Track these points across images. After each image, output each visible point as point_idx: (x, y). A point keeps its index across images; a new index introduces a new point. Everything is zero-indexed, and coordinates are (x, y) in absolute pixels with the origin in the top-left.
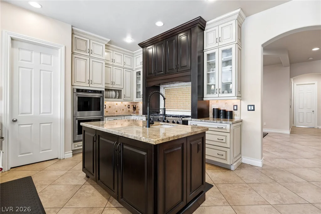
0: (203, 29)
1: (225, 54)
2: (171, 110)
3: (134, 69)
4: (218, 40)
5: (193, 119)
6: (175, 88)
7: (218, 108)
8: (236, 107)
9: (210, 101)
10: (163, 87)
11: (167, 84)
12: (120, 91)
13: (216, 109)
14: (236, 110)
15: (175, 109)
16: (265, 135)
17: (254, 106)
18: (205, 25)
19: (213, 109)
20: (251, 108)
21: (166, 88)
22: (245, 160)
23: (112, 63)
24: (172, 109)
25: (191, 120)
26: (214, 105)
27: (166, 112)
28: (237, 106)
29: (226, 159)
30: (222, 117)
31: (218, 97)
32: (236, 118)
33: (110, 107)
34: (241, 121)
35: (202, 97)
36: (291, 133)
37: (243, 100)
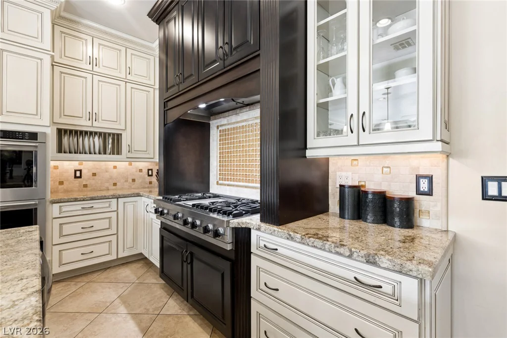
2: (232, 183)
6: (241, 124)
7: (356, 184)
8: (426, 184)
9: (331, 159)
10: (216, 125)
11: (224, 117)
12: (117, 138)
13: (350, 187)
14: (430, 193)
15: (239, 181)
19: (341, 186)
20: (502, 191)
21: (221, 126)
23: (90, 67)
26: (344, 174)
30: (371, 218)
31: (359, 145)
32: (429, 225)
33: (94, 174)
35: (303, 146)
37: (461, 154)
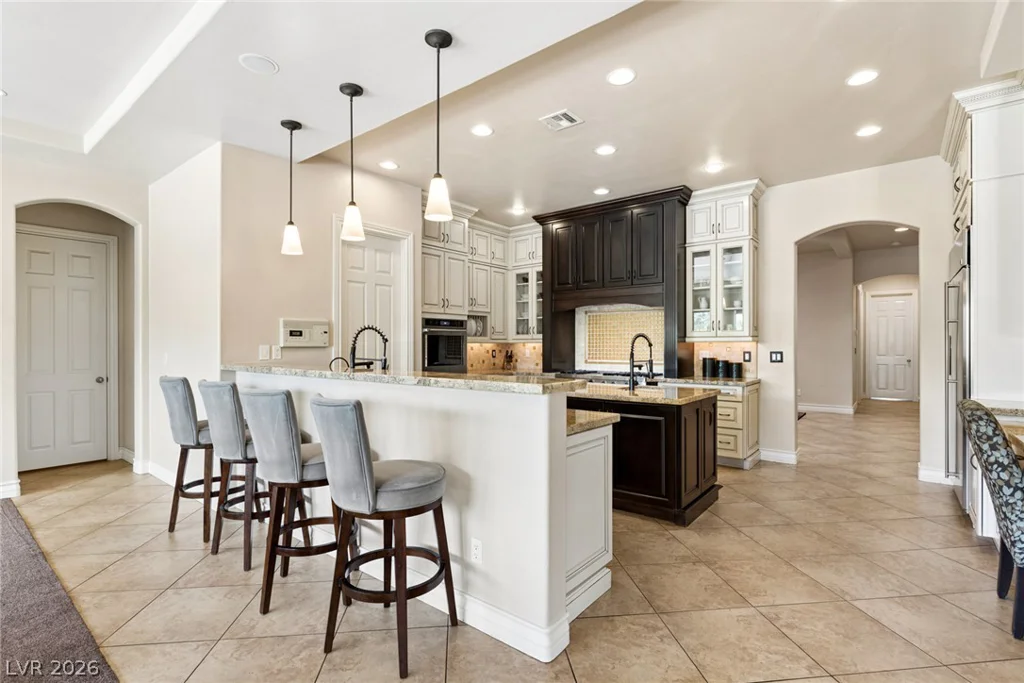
0: (684, 203)
1: (727, 256)
3: (510, 267)
4: (716, 229)
5: (669, 380)
7: (712, 357)
8: (748, 356)
9: (695, 345)
10: (584, 311)
12: (485, 319)
13: (708, 359)
14: (749, 361)
15: (614, 359)
16: (801, 416)
17: (781, 353)
18: (689, 197)
19: (703, 359)
20: (777, 358)
21: (591, 312)
22: (766, 454)
24: (607, 358)
25: (665, 382)
26: (704, 352)
27: (654, 367)
28: (749, 353)
29: (735, 450)
30: (721, 375)
31: (717, 336)
32: (749, 377)
34: (759, 382)
35: (684, 336)
36: (857, 412)
37: (763, 342)
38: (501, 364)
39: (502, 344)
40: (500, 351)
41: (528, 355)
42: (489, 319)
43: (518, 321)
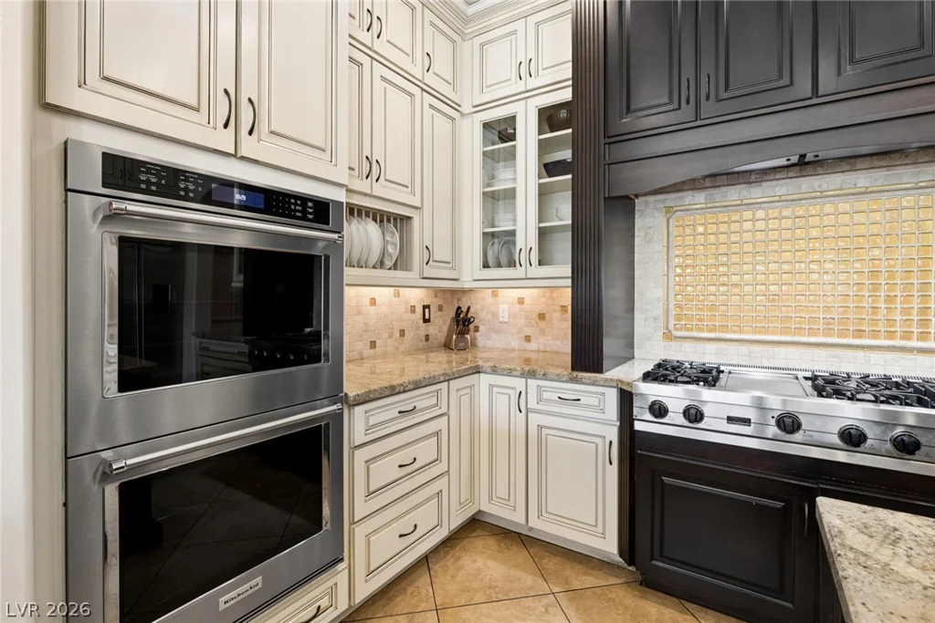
11: (697, 189)
12: (404, 224)
38: (442, 338)
39: (445, 291)
40: (440, 308)
41: (504, 316)
42: (416, 223)
43: (489, 237)
